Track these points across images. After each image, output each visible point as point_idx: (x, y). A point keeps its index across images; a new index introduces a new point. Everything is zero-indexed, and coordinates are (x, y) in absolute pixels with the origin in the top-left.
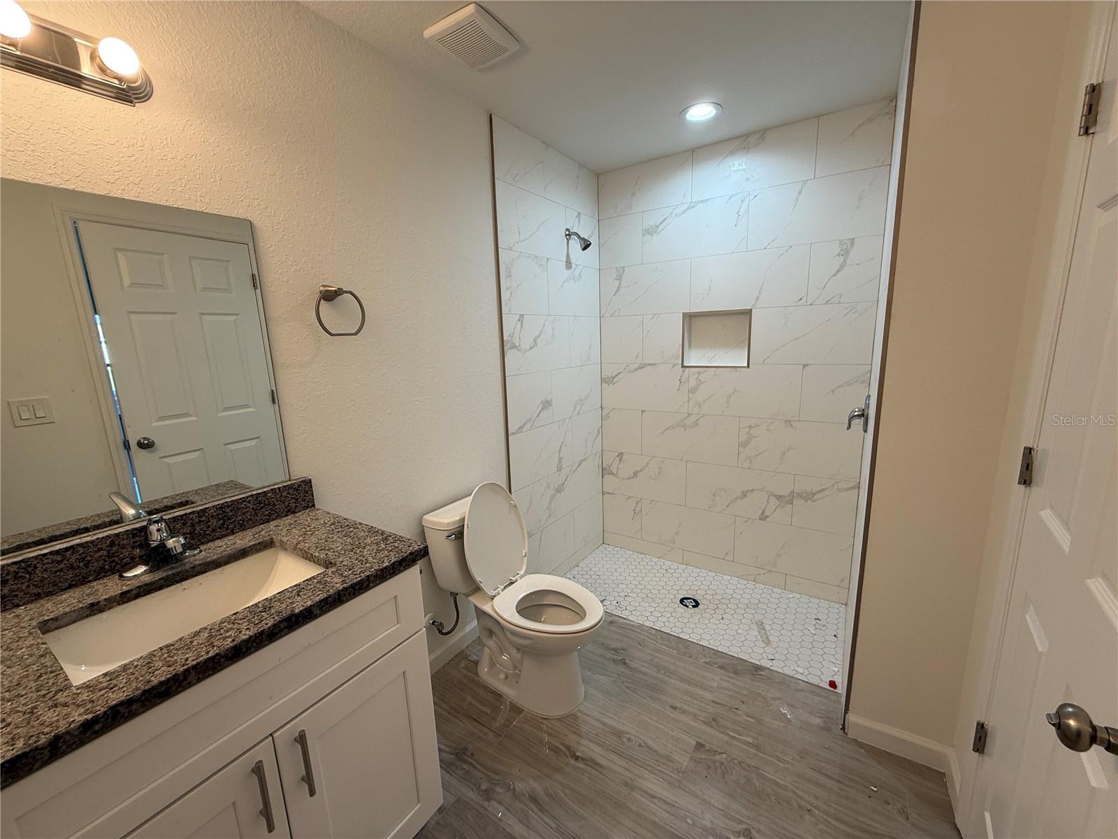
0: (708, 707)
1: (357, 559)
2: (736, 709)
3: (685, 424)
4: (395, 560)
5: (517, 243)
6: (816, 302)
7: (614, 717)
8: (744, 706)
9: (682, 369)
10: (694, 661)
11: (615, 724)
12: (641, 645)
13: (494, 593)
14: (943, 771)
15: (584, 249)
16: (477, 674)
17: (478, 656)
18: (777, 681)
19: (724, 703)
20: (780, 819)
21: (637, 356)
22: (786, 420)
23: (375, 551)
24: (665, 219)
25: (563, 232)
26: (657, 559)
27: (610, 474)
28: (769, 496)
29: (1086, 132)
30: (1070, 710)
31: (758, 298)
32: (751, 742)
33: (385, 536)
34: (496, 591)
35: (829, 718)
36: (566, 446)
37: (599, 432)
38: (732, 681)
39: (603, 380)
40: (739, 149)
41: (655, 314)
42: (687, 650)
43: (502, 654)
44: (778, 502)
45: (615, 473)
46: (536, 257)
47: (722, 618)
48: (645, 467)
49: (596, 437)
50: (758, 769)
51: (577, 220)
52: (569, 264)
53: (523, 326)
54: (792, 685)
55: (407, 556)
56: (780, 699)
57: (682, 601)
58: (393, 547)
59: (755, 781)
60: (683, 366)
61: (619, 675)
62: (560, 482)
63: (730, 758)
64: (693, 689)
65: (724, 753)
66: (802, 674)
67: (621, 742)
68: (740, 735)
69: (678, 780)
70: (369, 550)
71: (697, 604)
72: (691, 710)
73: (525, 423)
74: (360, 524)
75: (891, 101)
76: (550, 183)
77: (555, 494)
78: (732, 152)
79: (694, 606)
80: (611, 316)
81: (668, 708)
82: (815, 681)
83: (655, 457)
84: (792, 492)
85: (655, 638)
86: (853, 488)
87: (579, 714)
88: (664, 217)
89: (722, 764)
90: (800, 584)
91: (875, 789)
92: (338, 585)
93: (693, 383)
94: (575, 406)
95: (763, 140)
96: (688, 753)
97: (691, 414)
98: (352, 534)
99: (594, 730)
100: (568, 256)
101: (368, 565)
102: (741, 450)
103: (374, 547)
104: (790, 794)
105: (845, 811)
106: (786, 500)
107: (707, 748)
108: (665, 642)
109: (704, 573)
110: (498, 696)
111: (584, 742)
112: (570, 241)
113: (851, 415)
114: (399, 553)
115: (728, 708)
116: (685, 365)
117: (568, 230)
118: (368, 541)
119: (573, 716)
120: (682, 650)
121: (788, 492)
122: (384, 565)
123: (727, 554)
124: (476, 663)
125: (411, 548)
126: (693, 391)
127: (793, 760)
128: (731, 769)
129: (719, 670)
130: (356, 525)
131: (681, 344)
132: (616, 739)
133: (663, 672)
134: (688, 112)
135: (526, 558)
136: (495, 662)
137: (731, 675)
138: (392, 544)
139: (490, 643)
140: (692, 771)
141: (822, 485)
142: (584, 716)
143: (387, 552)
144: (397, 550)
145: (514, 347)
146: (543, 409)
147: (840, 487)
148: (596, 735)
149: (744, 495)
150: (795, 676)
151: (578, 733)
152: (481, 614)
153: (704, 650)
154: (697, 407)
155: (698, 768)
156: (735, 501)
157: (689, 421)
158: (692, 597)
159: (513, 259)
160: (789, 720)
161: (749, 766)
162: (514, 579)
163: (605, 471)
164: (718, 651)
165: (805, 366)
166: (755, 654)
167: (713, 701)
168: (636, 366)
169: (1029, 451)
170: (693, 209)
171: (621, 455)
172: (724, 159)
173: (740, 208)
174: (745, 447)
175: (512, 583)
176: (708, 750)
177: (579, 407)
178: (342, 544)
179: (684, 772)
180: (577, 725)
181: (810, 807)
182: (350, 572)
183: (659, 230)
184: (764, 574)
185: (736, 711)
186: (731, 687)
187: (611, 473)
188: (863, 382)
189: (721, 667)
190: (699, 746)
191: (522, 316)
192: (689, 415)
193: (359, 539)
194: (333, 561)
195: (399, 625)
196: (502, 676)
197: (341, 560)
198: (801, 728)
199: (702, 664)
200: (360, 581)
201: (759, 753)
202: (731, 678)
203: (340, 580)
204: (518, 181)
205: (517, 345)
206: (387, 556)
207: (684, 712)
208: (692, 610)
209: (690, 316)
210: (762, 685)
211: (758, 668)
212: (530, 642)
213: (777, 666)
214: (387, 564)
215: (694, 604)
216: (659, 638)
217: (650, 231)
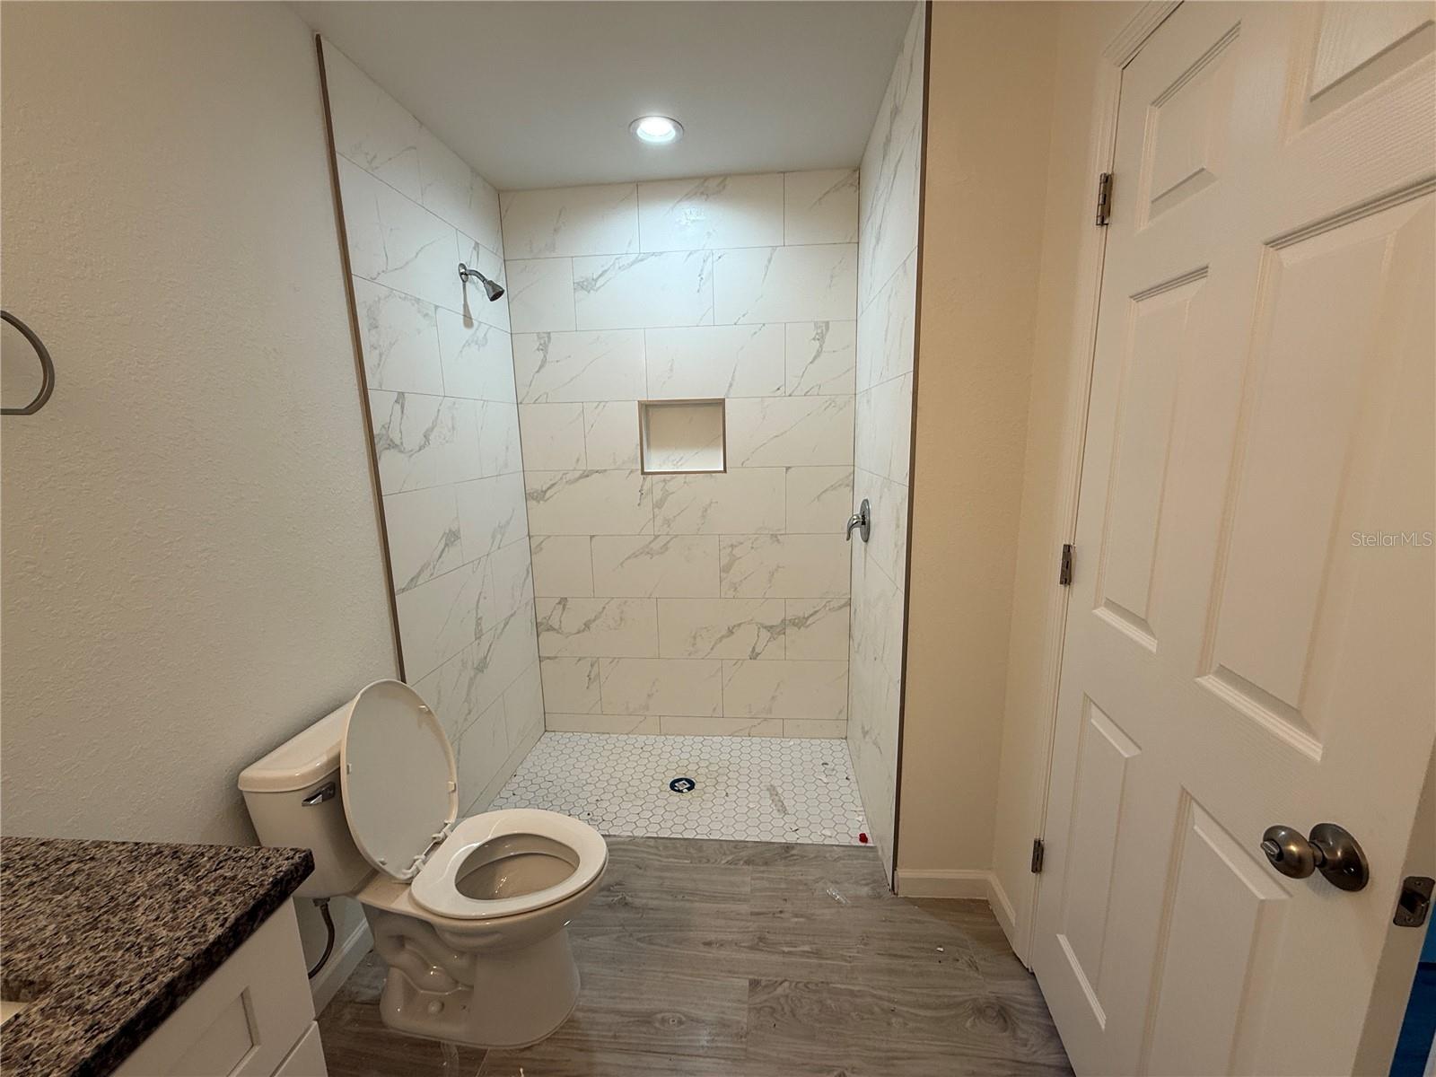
0: (749, 924)
1: (118, 946)
2: (781, 912)
3: (652, 549)
4: (238, 912)
5: (383, 271)
6: (795, 393)
7: (633, 995)
8: (788, 907)
9: (642, 477)
10: (714, 866)
11: (638, 1007)
12: (640, 868)
13: (409, 873)
14: (985, 898)
15: (493, 298)
16: (381, 1024)
17: (376, 988)
18: (812, 856)
19: (764, 910)
20: (869, 1039)
21: (578, 460)
22: (772, 535)
23: (167, 906)
24: (606, 271)
25: (456, 271)
26: (626, 737)
27: (548, 630)
28: (759, 628)
29: (1102, 224)
30: (1283, 833)
31: (731, 385)
32: (810, 950)
33: (185, 858)
34: (414, 867)
35: (874, 881)
36: (485, 598)
37: (528, 572)
38: (765, 875)
39: (528, 496)
40: (696, 194)
41: (600, 402)
42: (700, 854)
43: (428, 968)
44: (769, 634)
45: (557, 627)
46: (418, 300)
47: (727, 795)
48: (601, 613)
49: (525, 580)
50: (828, 983)
51: (475, 253)
52: (468, 320)
53: (405, 412)
54: (828, 855)
55: (266, 895)
56: (822, 878)
57: (672, 786)
58: (220, 882)
59: (829, 1002)
60: (643, 473)
61: (622, 925)
62: (482, 655)
63: (794, 984)
64: (723, 906)
65: (786, 980)
66: (830, 837)
67: (653, 1031)
68: (796, 947)
69: (742, 1049)
70: (150, 908)
71: (692, 785)
72: (730, 937)
73: (421, 571)
74: (98, 845)
75: (855, 171)
76: (430, 185)
77: (475, 676)
78: (689, 196)
79: (689, 789)
80: (534, 403)
81: (702, 948)
82: (845, 841)
83: (613, 598)
84: (784, 621)
85: (656, 852)
86: (844, 605)
87: (580, 1015)
88: (603, 269)
89: (787, 996)
90: (798, 726)
91: (942, 950)
92: (76, 1048)
93: (658, 494)
94: (493, 537)
95: (724, 187)
96: (744, 1003)
97: (659, 536)
98: (79, 879)
99: (610, 1031)
100: (466, 306)
101: (159, 953)
102: (724, 575)
103: (164, 896)
104: (869, 999)
105: (925, 991)
106: (777, 630)
107: (763, 984)
108: (671, 852)
109: (689, 740)
110: (431, 1046)
111: (600, 1057)
112: (467, 284)
113: (850, 524)
114: (243, 893)
115: (771, 915)
116: (645, 471)
117: (462, 265)
118: (139, 883)
119: (571, 1022)
120: (695, 855)
121: (780, 621)
122: (212, 938)
123: (714, 709)
124: (375, 1003)
125: (272, 871)
126: (659, 505)
127: (858, 953)
128: (799, 1000)
129: (746, 867)
130: (83, 853)
131: (639, 443)
132: (644, 1029)
133: (680, 897)
134: (638, 126)
135: (456, 794)
136: (415, 987)
137: (762, 868)
138: (214, 875)
139: (404, 958)
140: (755, 1028)
141: (814, 607)
142: (590, 1015)
143: (206, 900)
144: (233, 885)
145: (392, 445)
146: (446, 545)
147: (831, 607)
148: (615, 1037)
149: (730, 632)
150: (826, 843)
151: (585, 1049)
152: (377, 916)
153: (721, 846)
154: (666, 526)
155: (761, 1018)
156: (721, 641)
157: (656, 546)
158: (683, 777)
159: (379, 299)
160: (839, 902)
161: (817, 985)
162: (441, 835)
163: (540, 627)
164: (737, 841)
165: (788, 468)
166: (776, 830)
167: (752, 914)
168: (577, 474)
169: (1067, 549)
170: (642, 263)
171: (563, 602)
172: (678, 202)
173: (702, 270)
174: (728, 572)
175: (437, 844)
176: (766, 986)
177: (499, 536)
178: (53, 915)
179: (747, 1033)
180: (582, 1035)
181: (892, 1006)
182: (107, 992)
183: (597, 286)
184: (759, 724)
185: (782, 915)
186: (766, 884)
187: (550, 629)
188: (848, 485)
189: (748, 862)
190: (754, 984)
191: (401, 395)
192: (657, 537)
193: (108, 888)
194: (35, 977)
195: (256, 1049)
196: (434, 1008)
197: (62, 964)
198: (853, 907)
199: (723, 867)
200: (148, 1006)
201: (824, 962)
202: (763, 872)
203: (80, 1028)
204: (377, 168)
205: (398, 442)
206: (212, 910)
207: (722, 944)
208: (688, 795)
209: (646, 406)
210: (799, 868)
211: (788, 847)
212: (496, 936)
213: (803, 837)
214: (219, 931)
215: (688, 786)
216: (661, 848)
217: (584, 286)
